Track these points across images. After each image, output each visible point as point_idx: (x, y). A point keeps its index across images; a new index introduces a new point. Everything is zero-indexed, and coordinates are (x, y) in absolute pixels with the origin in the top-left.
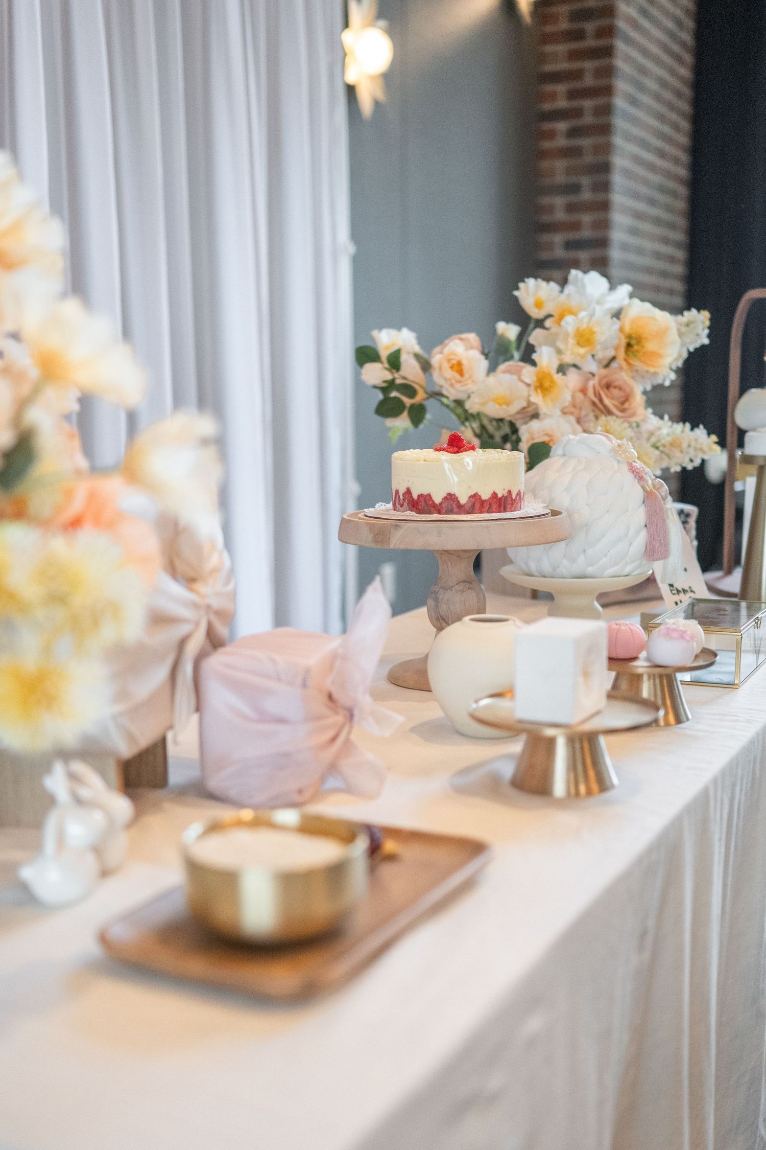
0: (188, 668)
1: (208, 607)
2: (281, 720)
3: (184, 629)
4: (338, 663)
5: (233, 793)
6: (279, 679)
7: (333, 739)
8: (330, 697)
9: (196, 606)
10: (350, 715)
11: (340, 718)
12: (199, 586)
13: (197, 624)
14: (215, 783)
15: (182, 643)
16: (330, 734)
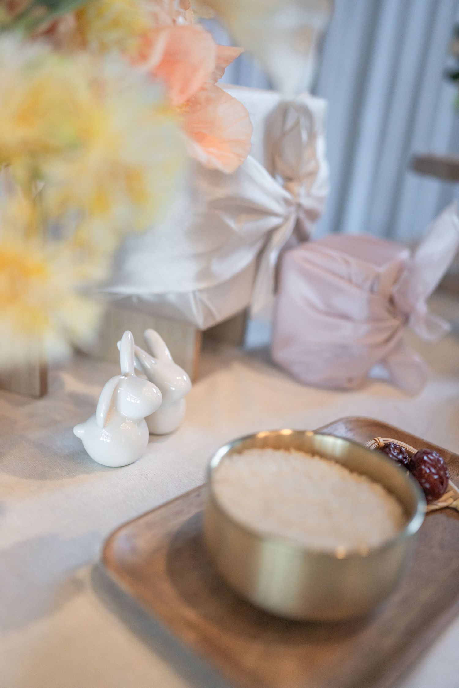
0: (272, 257)
1: (299, 206)
2: (345, 317)
3: (274, 221)
4: (405, 274)
5: (296, 369)
6: (350, 281)
7: (388, 340)
8: (391, 301)
9: (287, 202)
10: (406, 319)
11: (395, 322)
12: (294, 186)
13: (286, 219)
14: (280, 355)
15: (270, 234)
16: (384, 336)
